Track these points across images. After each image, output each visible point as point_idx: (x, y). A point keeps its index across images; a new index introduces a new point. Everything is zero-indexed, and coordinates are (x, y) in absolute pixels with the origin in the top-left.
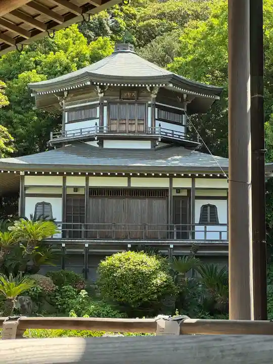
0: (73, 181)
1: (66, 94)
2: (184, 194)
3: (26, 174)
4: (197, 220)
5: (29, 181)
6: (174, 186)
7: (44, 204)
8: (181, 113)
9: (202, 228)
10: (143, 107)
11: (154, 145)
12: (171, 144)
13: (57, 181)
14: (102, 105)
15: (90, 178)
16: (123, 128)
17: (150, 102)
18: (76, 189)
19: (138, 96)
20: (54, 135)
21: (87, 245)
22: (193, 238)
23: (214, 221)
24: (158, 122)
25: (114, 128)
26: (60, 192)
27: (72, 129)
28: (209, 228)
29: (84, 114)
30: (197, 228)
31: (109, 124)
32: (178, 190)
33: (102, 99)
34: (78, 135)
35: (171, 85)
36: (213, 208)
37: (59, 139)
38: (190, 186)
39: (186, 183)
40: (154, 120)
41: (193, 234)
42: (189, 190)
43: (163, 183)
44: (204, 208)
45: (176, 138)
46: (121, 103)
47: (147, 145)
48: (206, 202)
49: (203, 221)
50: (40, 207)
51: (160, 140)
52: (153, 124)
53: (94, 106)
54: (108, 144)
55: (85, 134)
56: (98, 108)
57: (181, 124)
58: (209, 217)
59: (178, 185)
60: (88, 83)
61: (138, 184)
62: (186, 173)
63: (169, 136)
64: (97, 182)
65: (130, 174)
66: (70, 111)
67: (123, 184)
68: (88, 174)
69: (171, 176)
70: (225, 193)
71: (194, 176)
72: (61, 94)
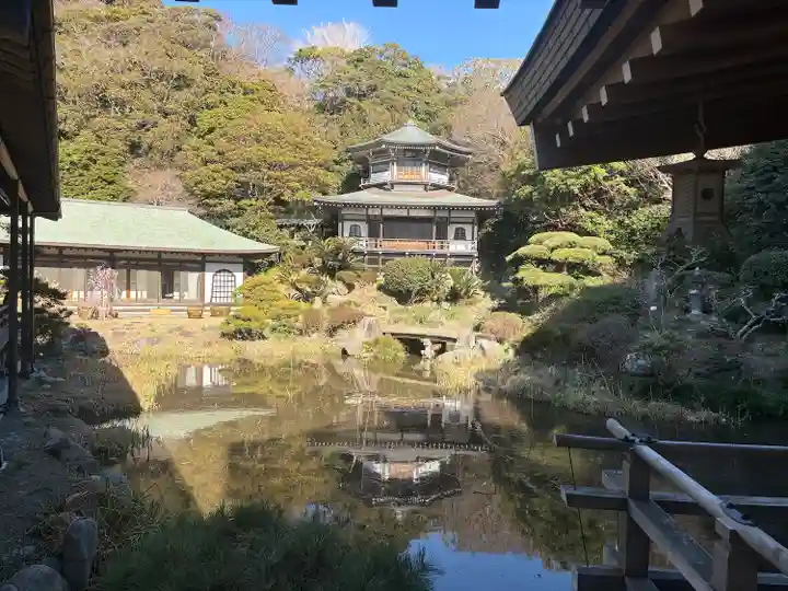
0: (371, 212)
1: (371, 154)
2: (444, 220)
3: (342, 206)
4: (451, 237)
5: (344, 211)
6: (437, 215)
7: (355, 226)
8: (445, 167)
9: (455, 242)
11: (425, 188)
12: (437, 187)
13: (363, 212)
14: (393, 161)
17: (424, 160)
19: (416, 155)
20: (364, 180)
21: (380, 252)
22: (448, 249)
23: (463, 238)
24: (428, 173)
26: (365, 218)
27: (375, 178)
28: (459, 242)
29: (383, 167)
30: (451, 242)
31: (398, 174)
32: (441, 218)
33: (394, 157)
34: (378, 182)
35: (437, 148)
36: (463, 229)
37: (367, 184)
38: (448, 215)
39: (445, 214)
40: (426, 171)
41: (448, 246)
42: (446, 218)
44: (457, 229)
45: (441, 183)
46: (406, 160)
47: (421, 188)
49: (456, 238)
51: (429, 185)
52: (426, 174)
53: (389, 162)
54: (397, 188)
55: (383, 180)
56: (391, 164)
57: (446, 175)
58: (460, 235)
59: (440, 214)
60: (384, 146)
61: (414, 213)
62: (444, 207)
63: (436, 182)
64: (387, 212)
65: (408, 207)
66: (373, 165)
67: (404, 213)
68: (382, 207)
69: (435, 208)
70: (470, 220)
71: (450, 209)
72: (368, 154)
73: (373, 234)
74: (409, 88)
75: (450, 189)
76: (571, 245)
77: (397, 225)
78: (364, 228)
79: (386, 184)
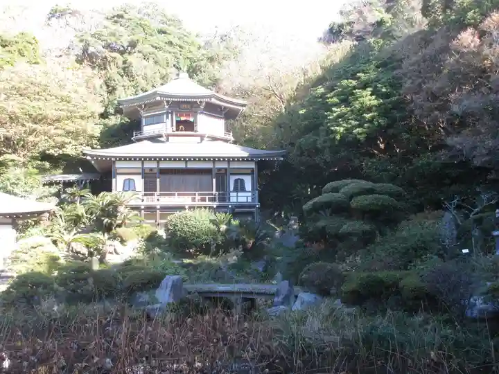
0: (148, 165)
1: (143, 106)
2: (223, 172)
3: (116, 160)
4: (232, 189)
5: (118, 165)
6: (216, 167)
7: (129, 180)
8: (220, 118)
9: (235, 194)
10: (194, 114)
11: (202, 140)
12: (214, 139)
13: (139, 165)
14: (167, 113)
15: (161, 162)
17: (199, 111)
18: (151, 169)
19: (192, 107)
20: (136, 133)
21: (159, 207)
22: (229, 200)
23: (243, 189)
26: (140, 171)
27: (148, 130)
28: (240, 194)
29: (157, 119)
30: (232, 194)
32: (219, 169)
33: (168, 109)
34: (152, 134)
35: (214, 100)
36: (242, 181)
37: (139, 136)
38: (226, 167)
39: (225, 166)
41: (229, 198)
42: (226, 169)
43: (209, 165)
44: (236, 181)
47: (198, 140)
48: (237, 177)
49: (236, 190)
50: (127, 182)
51: (206, 136)
53: (163, 114)
54: (172, 140)
55: (157, 133)
56: (165, 116)
58: (240, 187)
59: (219, 165)
60: (158, 98)
61: (191, 165)
62: (224, 158)
64: (163, 165)
65: (186, 160)
66: (145, 117)
67: (182, 165)
68: (158, 159)
69: (214, 160)
70: (249, 171)
71: (230, 160)
72: (140, 106)
73: (149, 187)
74: (170, 43)
75: (226, 141)
77: (175, 178)
78: (139, 182)
79: (161, 136)
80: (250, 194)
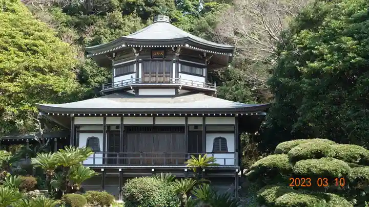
0: (113, 121)
1: (114, 54)
3: (77, 115)
6: (189, 123)
7: (93, 138)
8: (202, 67)
10: (169, 63)
11: (177, 92)
12: (192, 91)
13: (99, 121)
14: (138, 62)
16: (154, 79)
17: (174, 60)
19: (165, 54)
20: (105, 85)
21: (120, 170)
23: (225, 150)
24: (180, 74)
25: (147, 79)
26: (102, 129)
31: (143, 76)
33: (138, 58)
34: (120, 86)
35: (187, 45)
36: (224, 140)
37: (109, 89)
38: (202, 123)
40: (177, 72)
43: (180, 122)
44: (216, 140)
45: (195, 86)
46: (153, 61)
47: (172, 92)
49: (216, 150)
51: (180, 88)
52: (177, 76)
53: (132, 63)
54: (142, 92)
55: (125, 85)
56: (135, 65)
57: (202, 76)
58: (220, 147)
59: (193, 121)
60: (124, 45)
61: (160, 122)
63: (189, 85)
64: (128, 121)
66: (117, 67)
67: (148, 122)
68: (122, 115)
69: (184, 115)
70: (232, 129)
72: (110, 54)
76: (319, 155)
78: (102, 140)
80: (233, 156)
